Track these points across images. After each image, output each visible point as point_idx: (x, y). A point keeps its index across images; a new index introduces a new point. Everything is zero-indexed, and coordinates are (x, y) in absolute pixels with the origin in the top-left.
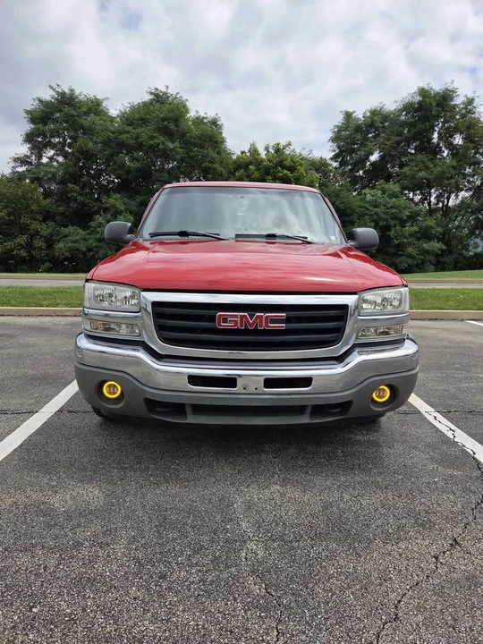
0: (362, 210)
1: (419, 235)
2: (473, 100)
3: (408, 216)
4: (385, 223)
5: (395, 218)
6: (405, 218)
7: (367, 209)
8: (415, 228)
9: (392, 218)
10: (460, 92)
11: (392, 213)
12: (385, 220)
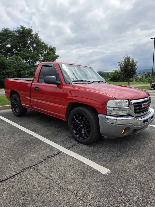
0: (10, 64)
1: (30, 74)
2: (38, 34)
3: (26, 68)
4: (19, 69)
5: (22, 68)
6: (25, 68)
7: (11, 64)
8: (29, 72)
9: (21, 68)
10: (33, 30)
11: (21, 66)
12: (19, 68)
